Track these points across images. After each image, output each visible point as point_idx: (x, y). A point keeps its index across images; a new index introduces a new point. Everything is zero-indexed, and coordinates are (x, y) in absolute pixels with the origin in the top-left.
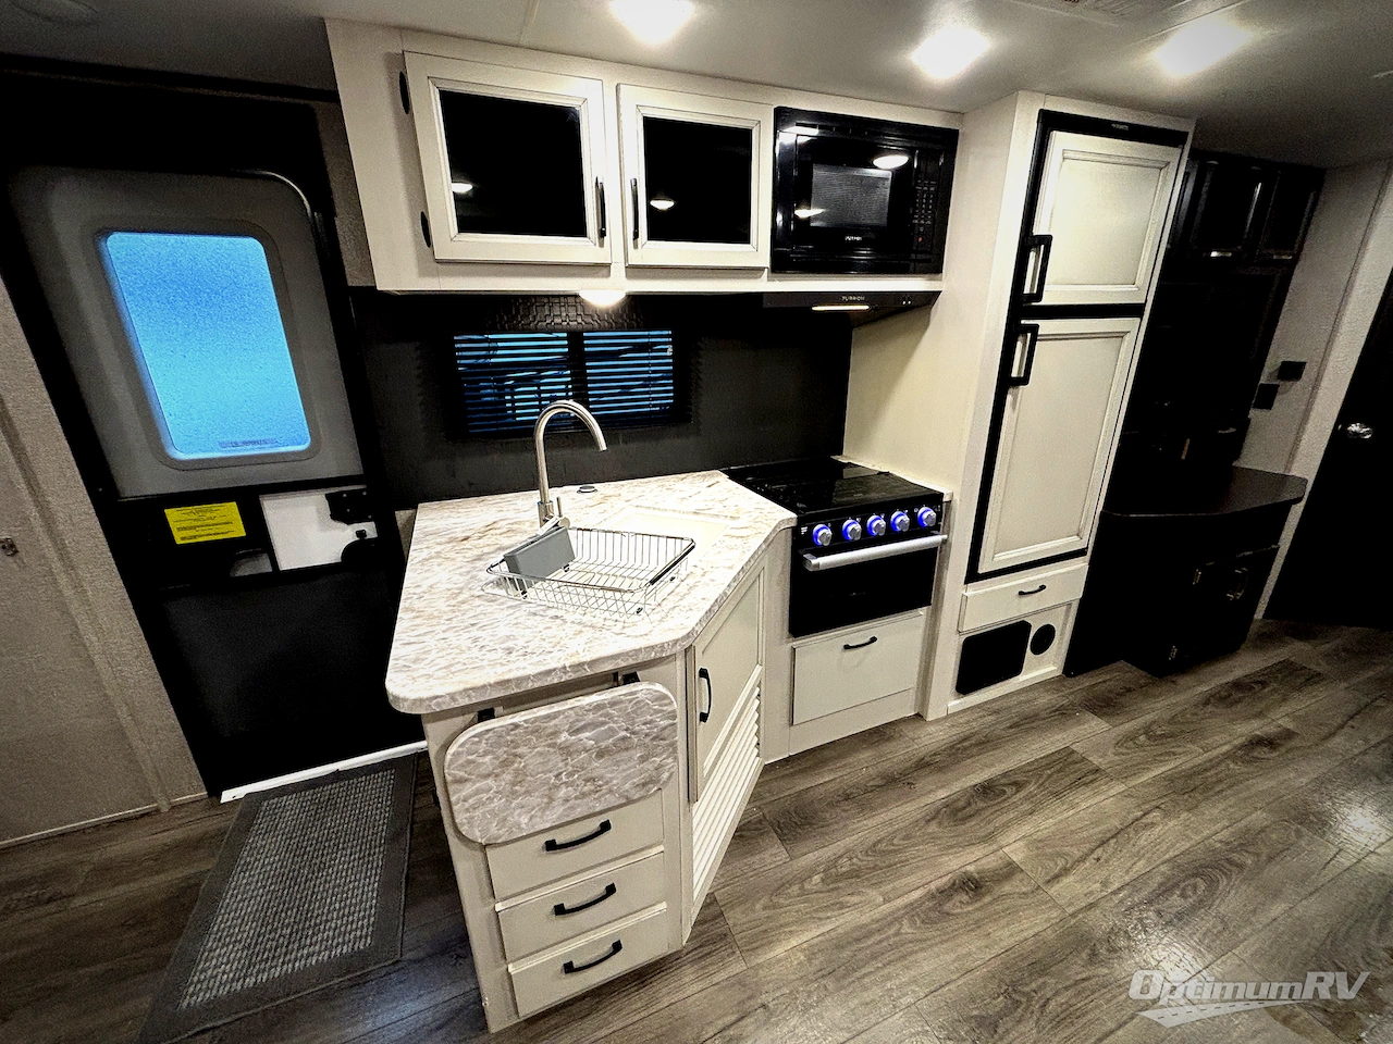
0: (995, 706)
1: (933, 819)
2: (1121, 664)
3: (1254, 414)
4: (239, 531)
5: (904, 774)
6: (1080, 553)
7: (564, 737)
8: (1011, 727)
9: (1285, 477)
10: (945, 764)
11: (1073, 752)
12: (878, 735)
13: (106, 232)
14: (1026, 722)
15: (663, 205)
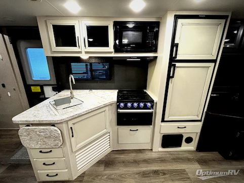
0: (171, 153)
1: (138, 174)
4: (40, 91)
5: (139, 161)
6: (200, 121)
7: (38, 133)
8: (172, 159)
10: (150, 162)
11: (185, 171)
12: (140, 151)
13: (27, 48)
14: (177, 159)
15: (91, 40)
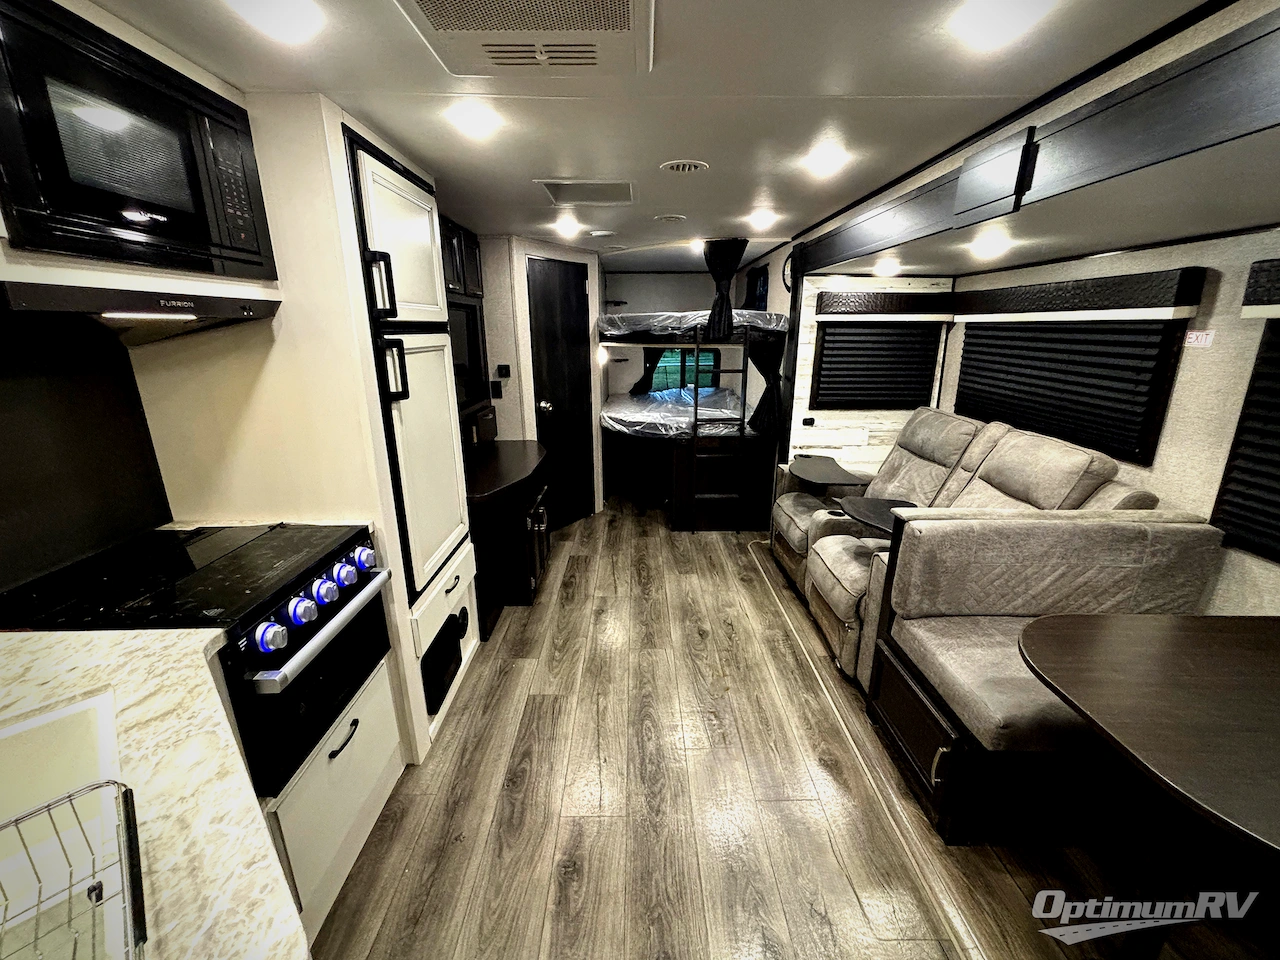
0: (460, 703)
1: (501, 849)
2: (507, 609)
3: (494, 402)
5: (444, 834)
6: (465, 537)
8: (484, 713)
9: (524, 441)
10: (468, 789)
11: (534, 697)
12: (389, 821)
14: (491, 699)
